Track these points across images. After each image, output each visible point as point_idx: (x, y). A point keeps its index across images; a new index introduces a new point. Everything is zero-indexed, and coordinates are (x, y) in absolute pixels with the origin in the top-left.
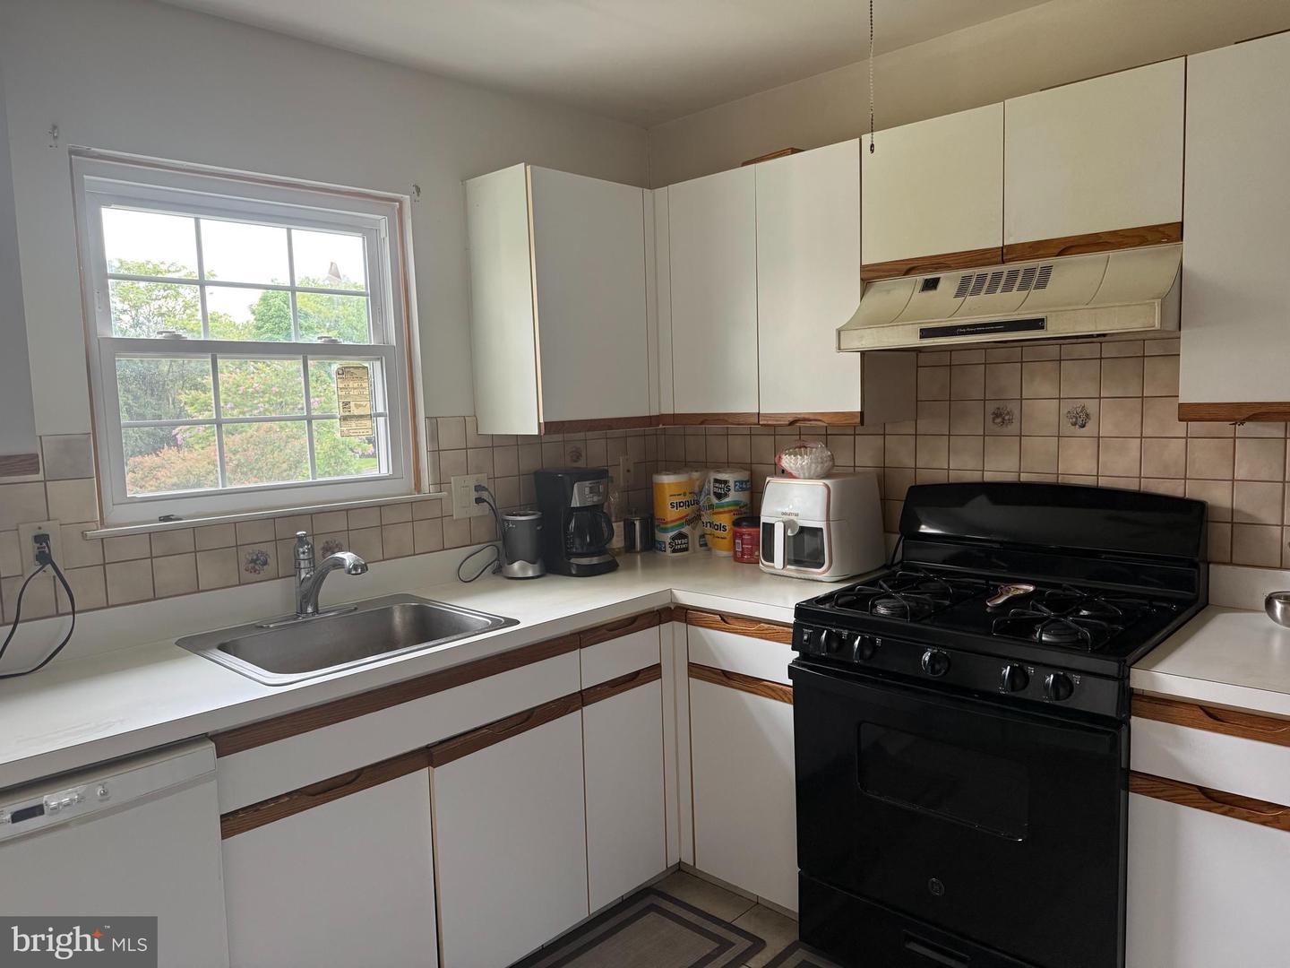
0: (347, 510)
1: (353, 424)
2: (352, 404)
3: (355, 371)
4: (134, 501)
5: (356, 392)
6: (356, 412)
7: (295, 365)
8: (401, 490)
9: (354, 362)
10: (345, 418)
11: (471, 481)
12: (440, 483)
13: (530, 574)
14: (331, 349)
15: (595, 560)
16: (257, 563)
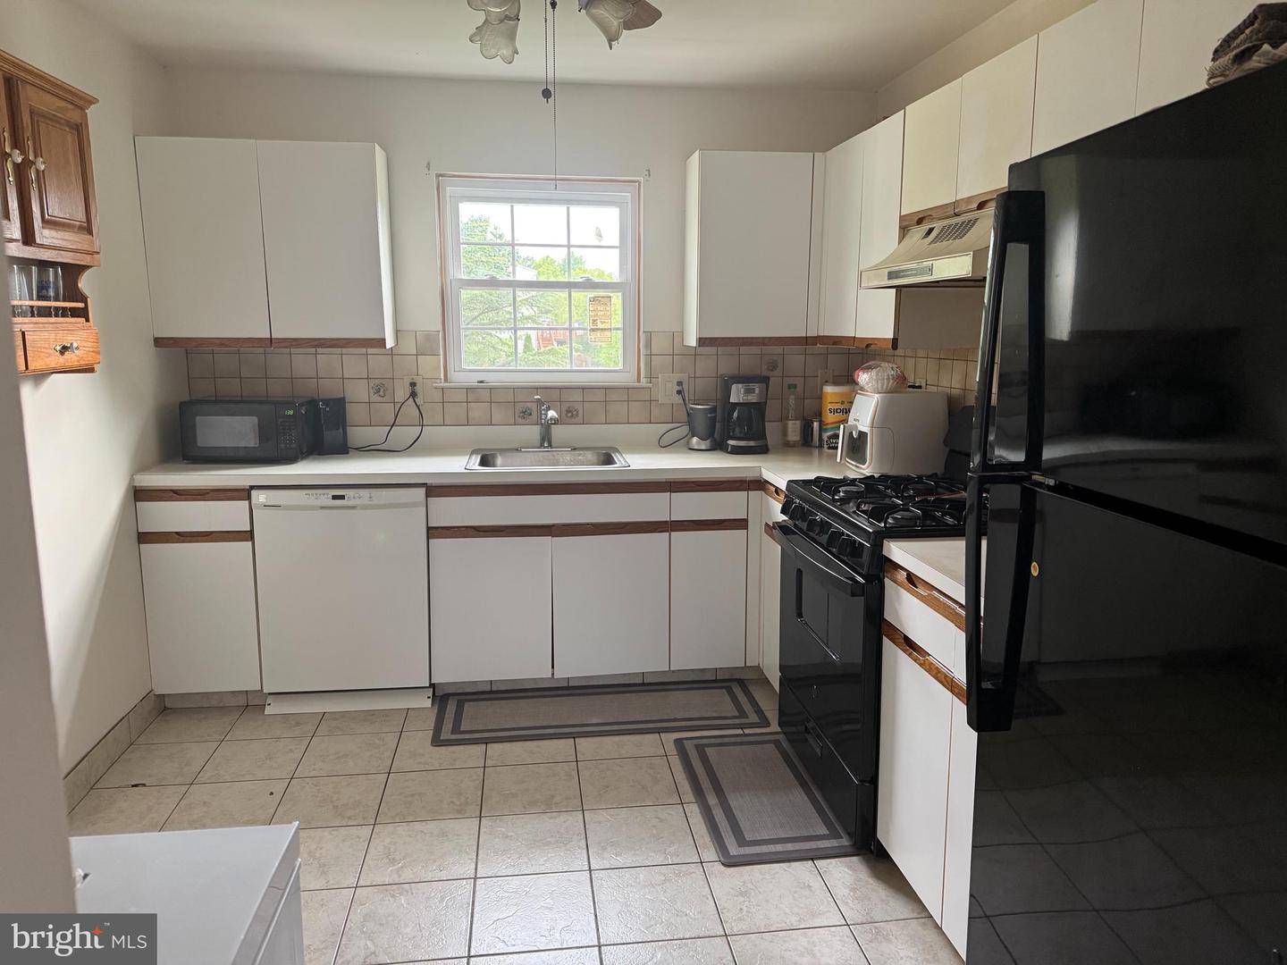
0: (583, 388)
1: (598, 334)
2: (598, 321)
3: (602, 299)
4: (465, 371)
5: (602, 313)
6: (600, 326)
7: (563, 294)
8: (628, 379)
9: (601, 293)
10: (593, 330)
11: (676, 377)
12: (650, 378)
13: (703, 448)
14: (588, 285)
15: (752, 443)
16: (526, 414)
